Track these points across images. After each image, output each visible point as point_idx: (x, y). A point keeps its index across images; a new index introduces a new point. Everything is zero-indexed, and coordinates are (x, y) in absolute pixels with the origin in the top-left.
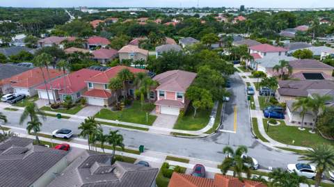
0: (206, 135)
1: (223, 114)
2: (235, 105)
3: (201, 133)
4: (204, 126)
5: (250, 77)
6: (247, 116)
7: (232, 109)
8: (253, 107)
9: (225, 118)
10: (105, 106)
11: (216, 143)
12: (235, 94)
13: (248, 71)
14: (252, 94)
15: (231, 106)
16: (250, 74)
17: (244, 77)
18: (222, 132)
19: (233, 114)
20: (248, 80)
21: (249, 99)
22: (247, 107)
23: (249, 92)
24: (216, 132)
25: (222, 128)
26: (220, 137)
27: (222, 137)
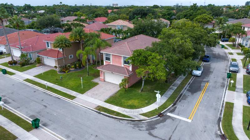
0: (143, 117)
1: (184, 91)
2: (208, 82)
3: (136, 114)
4: (148, 104)
5: (239, 54)
6: (219, 99)
7: (200, 86)
8: (233, 88)
9: (185, 97)
10: (56, 67)
11: (150, 134)
12: (212, 70)
13: (238, 48)
14: (236, 72)
15: (201, 82)
16: (240, 51)
17: (231, 54)
18: (169, 117)
19: (199, 93)
20: (235, 56)
21: (229, 76)
22: (223, 86)
23: (231, 69)
24: (160, 115)
25: (172, 111)
26: (162, 124)
27: (164, 126)
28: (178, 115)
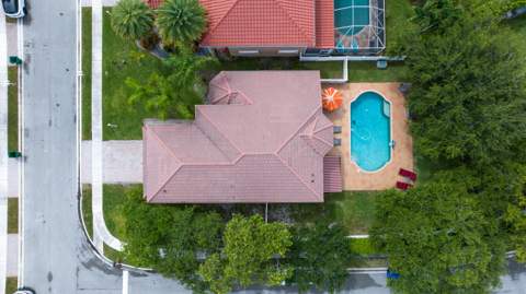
3: (102, 238)
26: (102, 272)
27: (102, 276)
28: (130, 283)
